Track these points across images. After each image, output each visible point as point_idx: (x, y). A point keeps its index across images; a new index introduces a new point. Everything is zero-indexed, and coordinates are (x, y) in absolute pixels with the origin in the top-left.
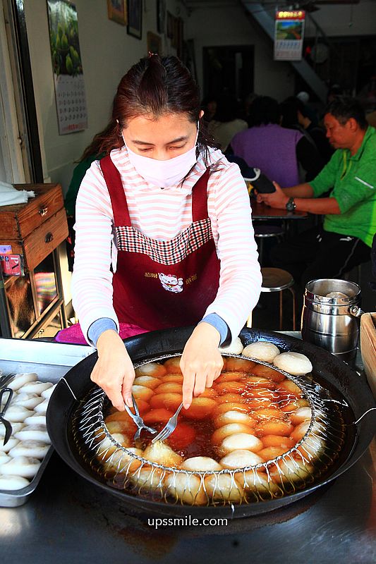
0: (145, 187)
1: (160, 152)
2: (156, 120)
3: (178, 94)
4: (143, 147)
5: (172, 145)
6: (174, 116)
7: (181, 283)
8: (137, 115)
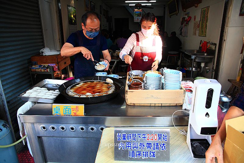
2: (147, 22)
5: (149, 27)
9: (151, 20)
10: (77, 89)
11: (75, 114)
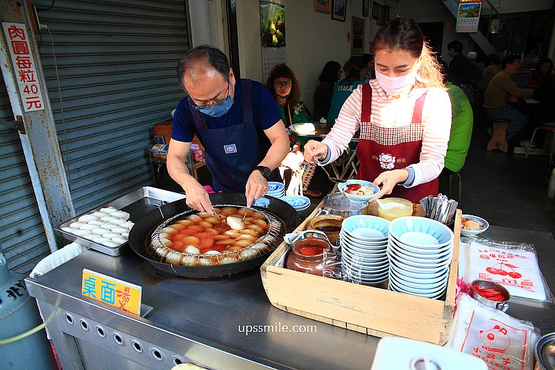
0: (385, 98)
1: (392, 73)
2: (390, 52)
3: (406, 40)
4: (382, 68)
5: (398, 69)
6: (402, 52)
7: (394, 161)
8: (381, 49)
9: (405, 45)
10: (186, 227)
11: (122, 305)
